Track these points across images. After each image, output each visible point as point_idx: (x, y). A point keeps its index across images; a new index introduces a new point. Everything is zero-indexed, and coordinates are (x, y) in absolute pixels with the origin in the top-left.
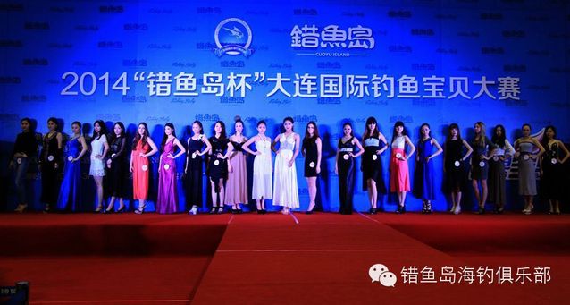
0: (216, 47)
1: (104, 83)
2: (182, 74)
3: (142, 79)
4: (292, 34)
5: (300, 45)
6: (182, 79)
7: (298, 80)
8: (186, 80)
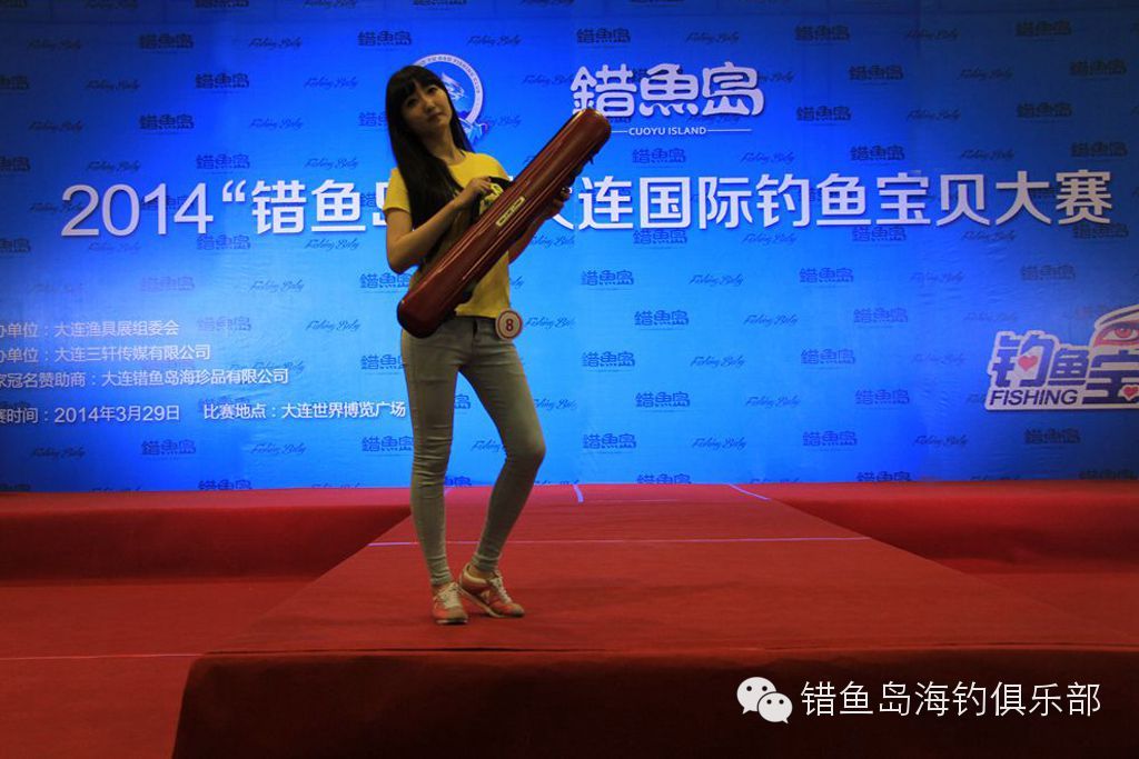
1: (157, 207)
2: (329, 184)
3: (240, 197)
4: (574, 87)
6: (329, 195)
7: (588, 191)
8: (338, 197)
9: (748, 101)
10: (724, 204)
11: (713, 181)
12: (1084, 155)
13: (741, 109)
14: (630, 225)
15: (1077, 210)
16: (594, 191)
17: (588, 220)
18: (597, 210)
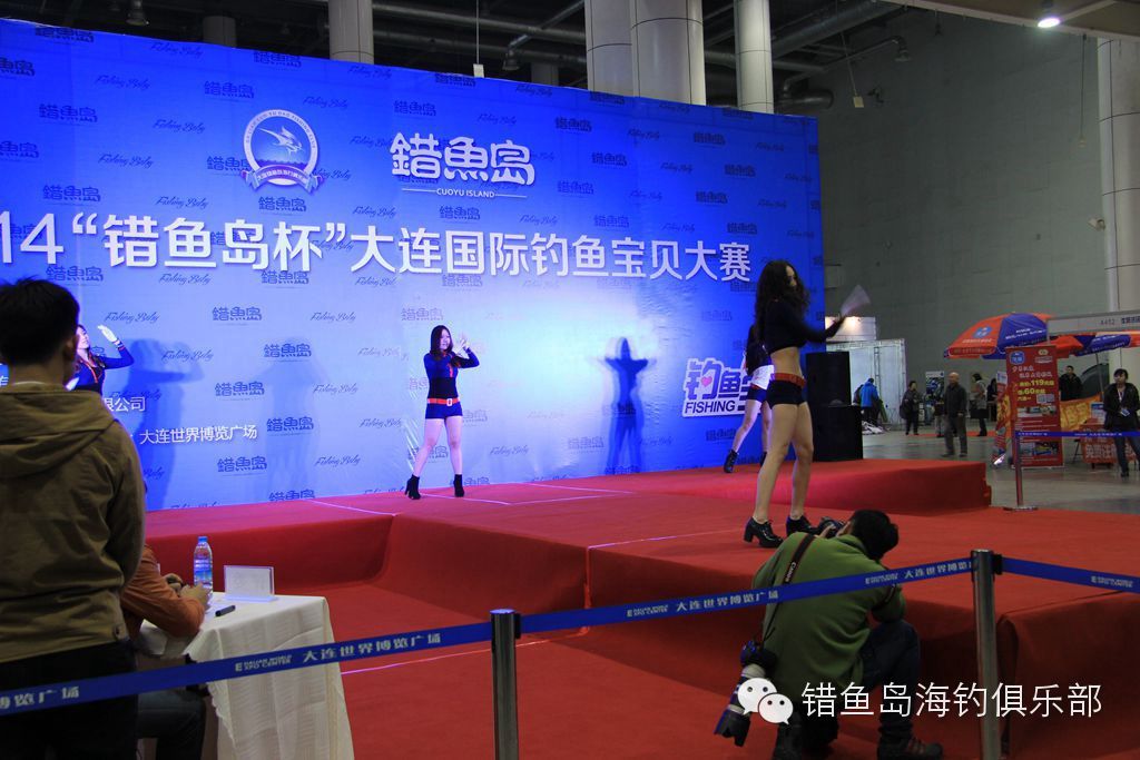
0: (249, 168)
2: (180, 221)
3: (91, 229)
4: (393, 150)
5: (407, 173)
6: (181, 232)
7: (406, 240)
8: (189, 234)
9: (524, 173)
10: (509, 255)
11: (500, 236)
12: (736, 231)
13: (519, 179)
14: (439, 270)
15: (731, 270)
16: (410, 240)
17: (406, 265)
18: (415, 257)
